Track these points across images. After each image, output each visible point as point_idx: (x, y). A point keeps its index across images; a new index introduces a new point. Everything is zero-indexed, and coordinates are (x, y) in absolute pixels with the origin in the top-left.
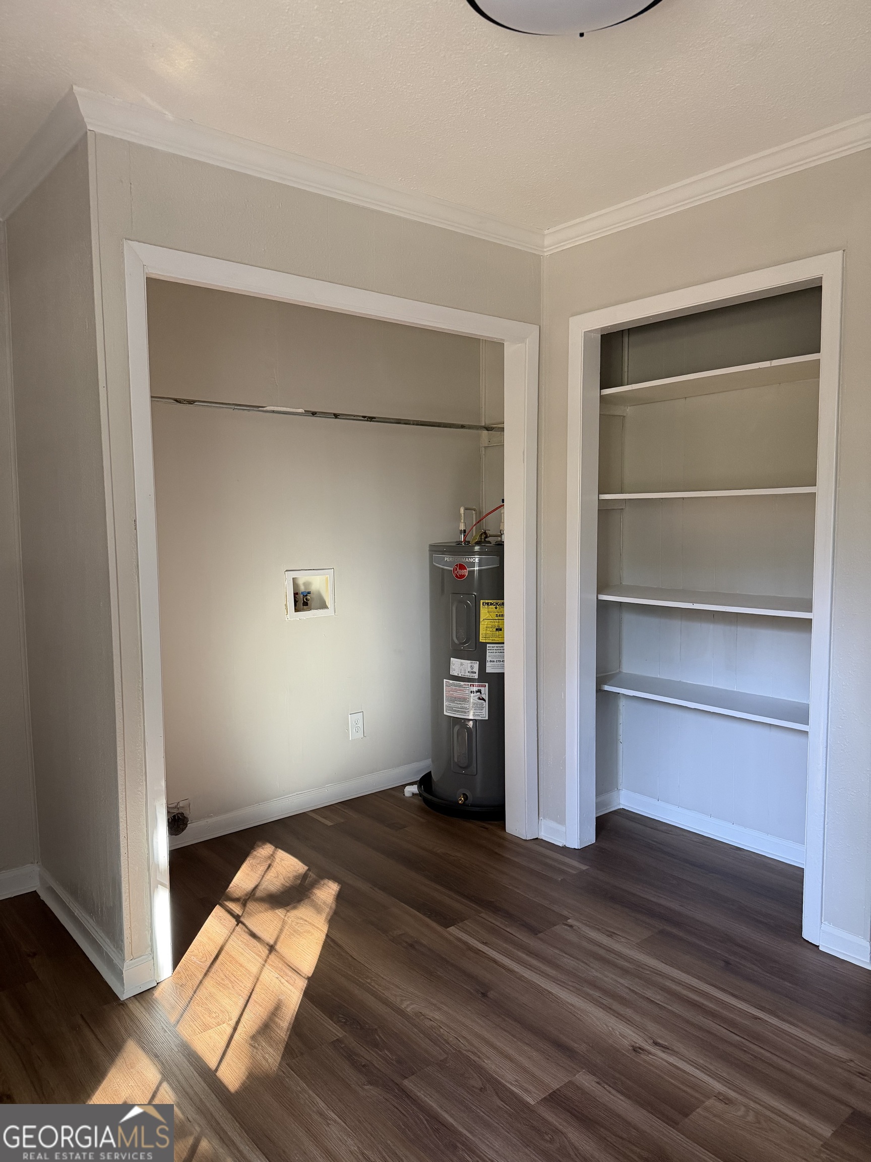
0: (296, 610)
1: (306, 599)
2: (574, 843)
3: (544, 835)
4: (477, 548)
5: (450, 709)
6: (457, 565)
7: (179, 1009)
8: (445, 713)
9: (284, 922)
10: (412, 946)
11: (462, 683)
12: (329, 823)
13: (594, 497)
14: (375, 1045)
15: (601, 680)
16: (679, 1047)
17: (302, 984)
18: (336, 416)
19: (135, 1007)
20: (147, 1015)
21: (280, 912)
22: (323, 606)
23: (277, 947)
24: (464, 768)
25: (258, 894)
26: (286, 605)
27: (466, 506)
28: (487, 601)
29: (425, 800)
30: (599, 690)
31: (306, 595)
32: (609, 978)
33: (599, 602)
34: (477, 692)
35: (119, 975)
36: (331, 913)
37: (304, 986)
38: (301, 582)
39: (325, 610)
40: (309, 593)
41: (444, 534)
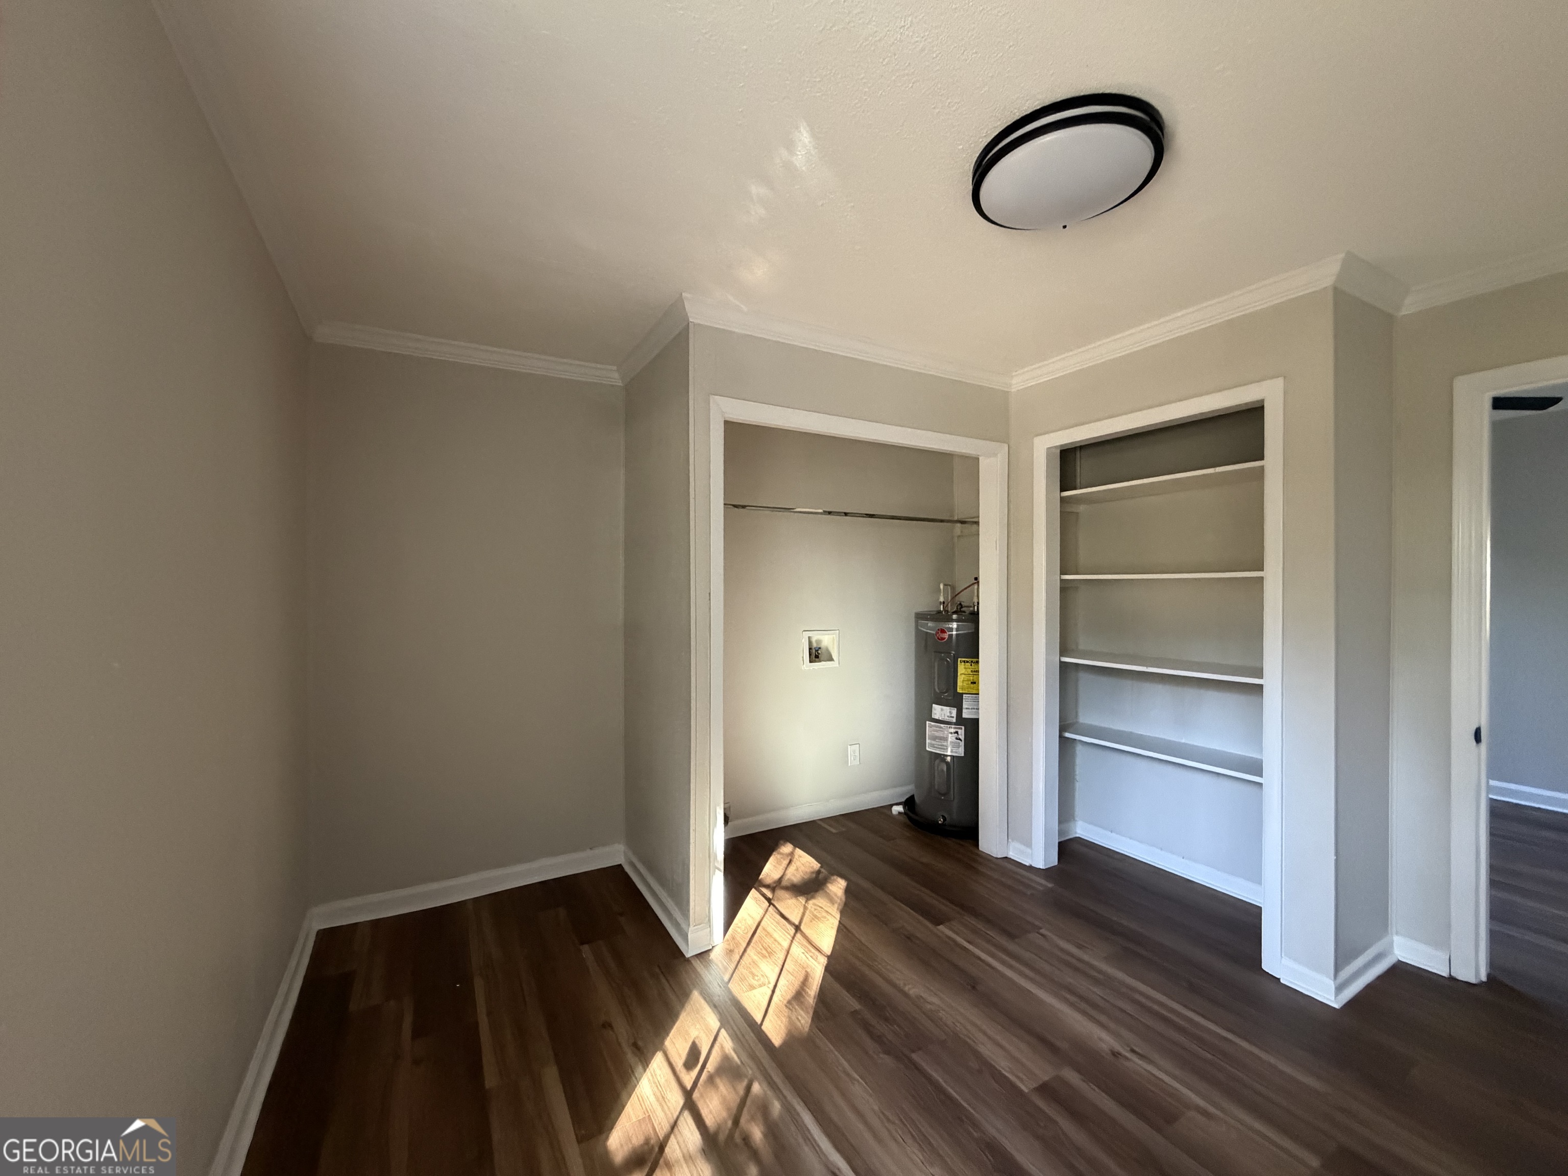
0: (811, 662)
1: (818, 653)
2: (1040, 864)
3: (1012, 855)
4: (955, 617)
5: (932, 746)
6: (939, 630)
7: (730, 970)
8: (927, 749)
9: (805, 908)
10: (909, 938)
11: (942, 725)
12: (834, 831)
13: (1057, 577)
14: (886, 1020)
15: (1062, 729)
16: (1156, 1057)
17: (824, 961)
18: (846, 514)
19: (697, 964)
20: (706, 972)
21: (802, 900)
22: (830, 659)
23: (802, 927)
24: (944, 795)
25: (784, 883)
26: (803, 657)
27: (947, 583)
28: (964, 659)
29: (909, 818)
30: (1061, 737)
31: (818, 650)
32: (1083, 985)
33: (1061, 662)
34: (955, 733)
35: (685, 937)
36: (842, 904)
37: (824, 962)
38: (814, 640)
39: (832, 662)
40: (820, 648)
41: (925, 604)
